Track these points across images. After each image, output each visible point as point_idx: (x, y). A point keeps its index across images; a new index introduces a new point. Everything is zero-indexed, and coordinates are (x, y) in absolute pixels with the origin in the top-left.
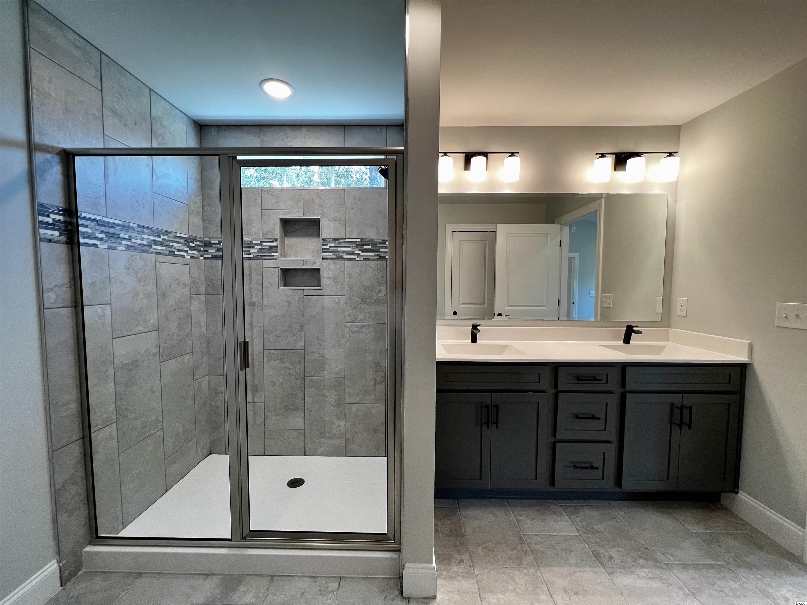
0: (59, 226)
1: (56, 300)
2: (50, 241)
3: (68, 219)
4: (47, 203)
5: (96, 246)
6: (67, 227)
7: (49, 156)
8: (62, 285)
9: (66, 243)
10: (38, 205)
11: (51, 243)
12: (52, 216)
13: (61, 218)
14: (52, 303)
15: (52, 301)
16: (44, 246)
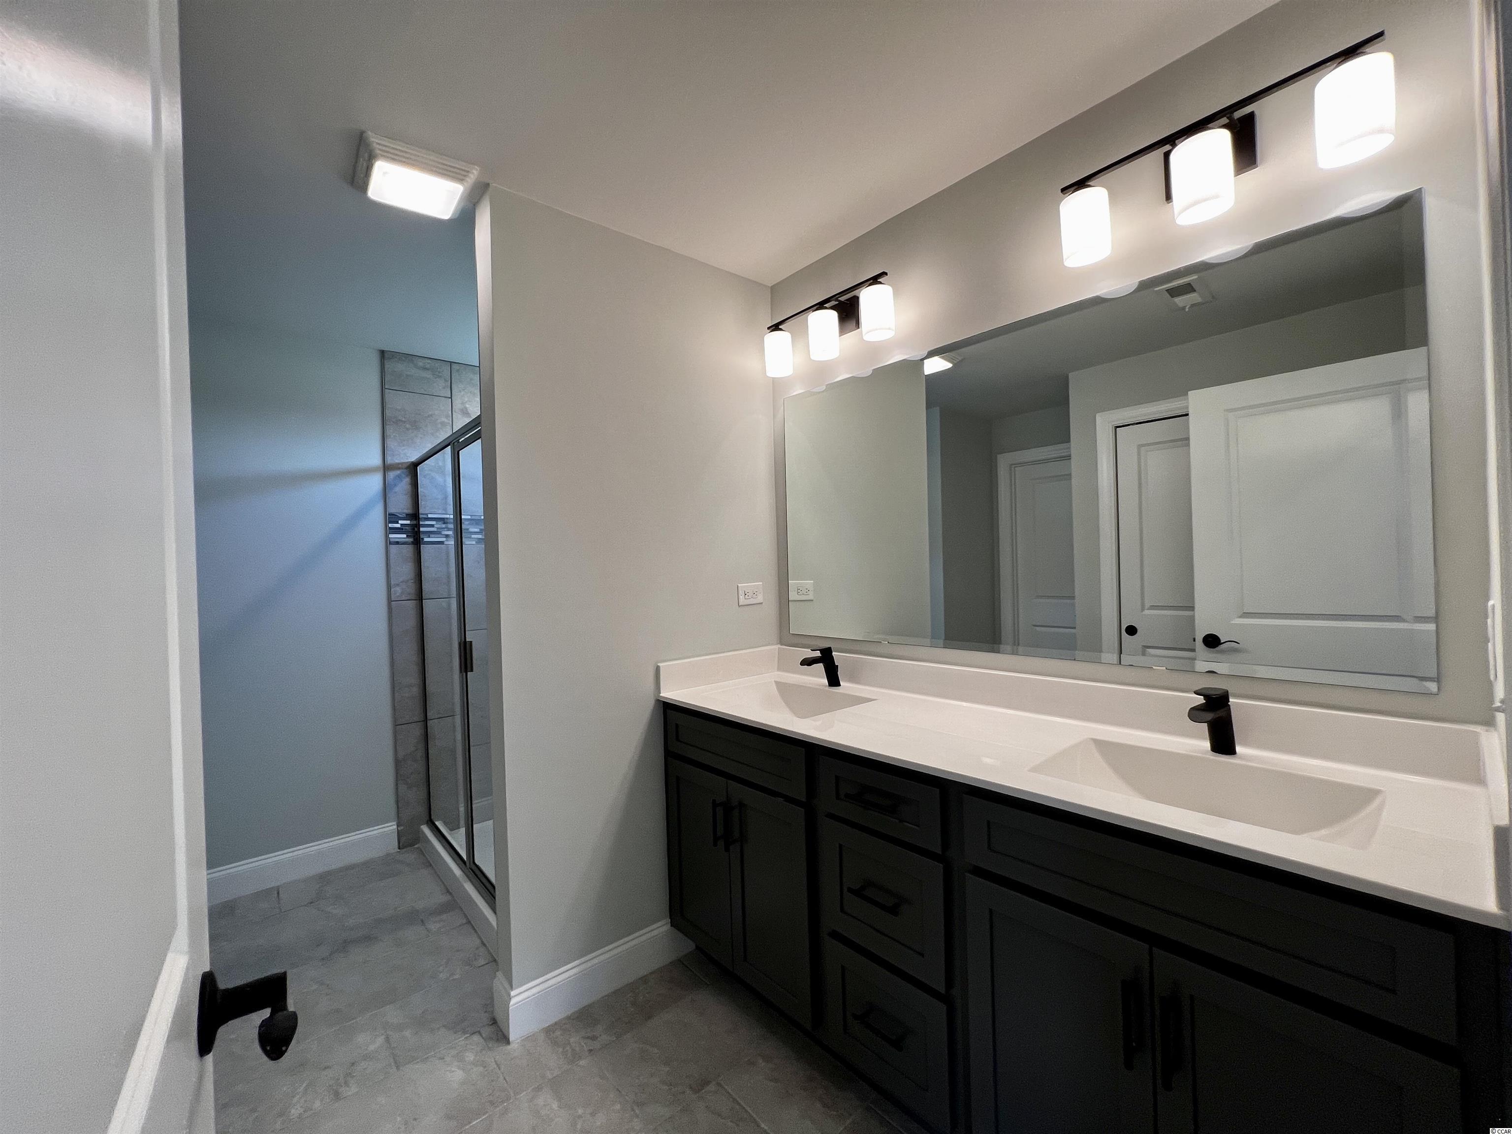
0: (406, 529)
1: (402, 593)
2: (397, 543)
3: (415, 522)
4: (396, 512)
5: (442, 543)
6: (414, 529)
7: (398, 472)
8: (408, 581)
9: (413, 543)
10: (389, 514)
11: (399, 545)
12: (400, 522)
13: (408, 522)
14: (398, 596)
15: (398, 594)
16: (393, 549)
